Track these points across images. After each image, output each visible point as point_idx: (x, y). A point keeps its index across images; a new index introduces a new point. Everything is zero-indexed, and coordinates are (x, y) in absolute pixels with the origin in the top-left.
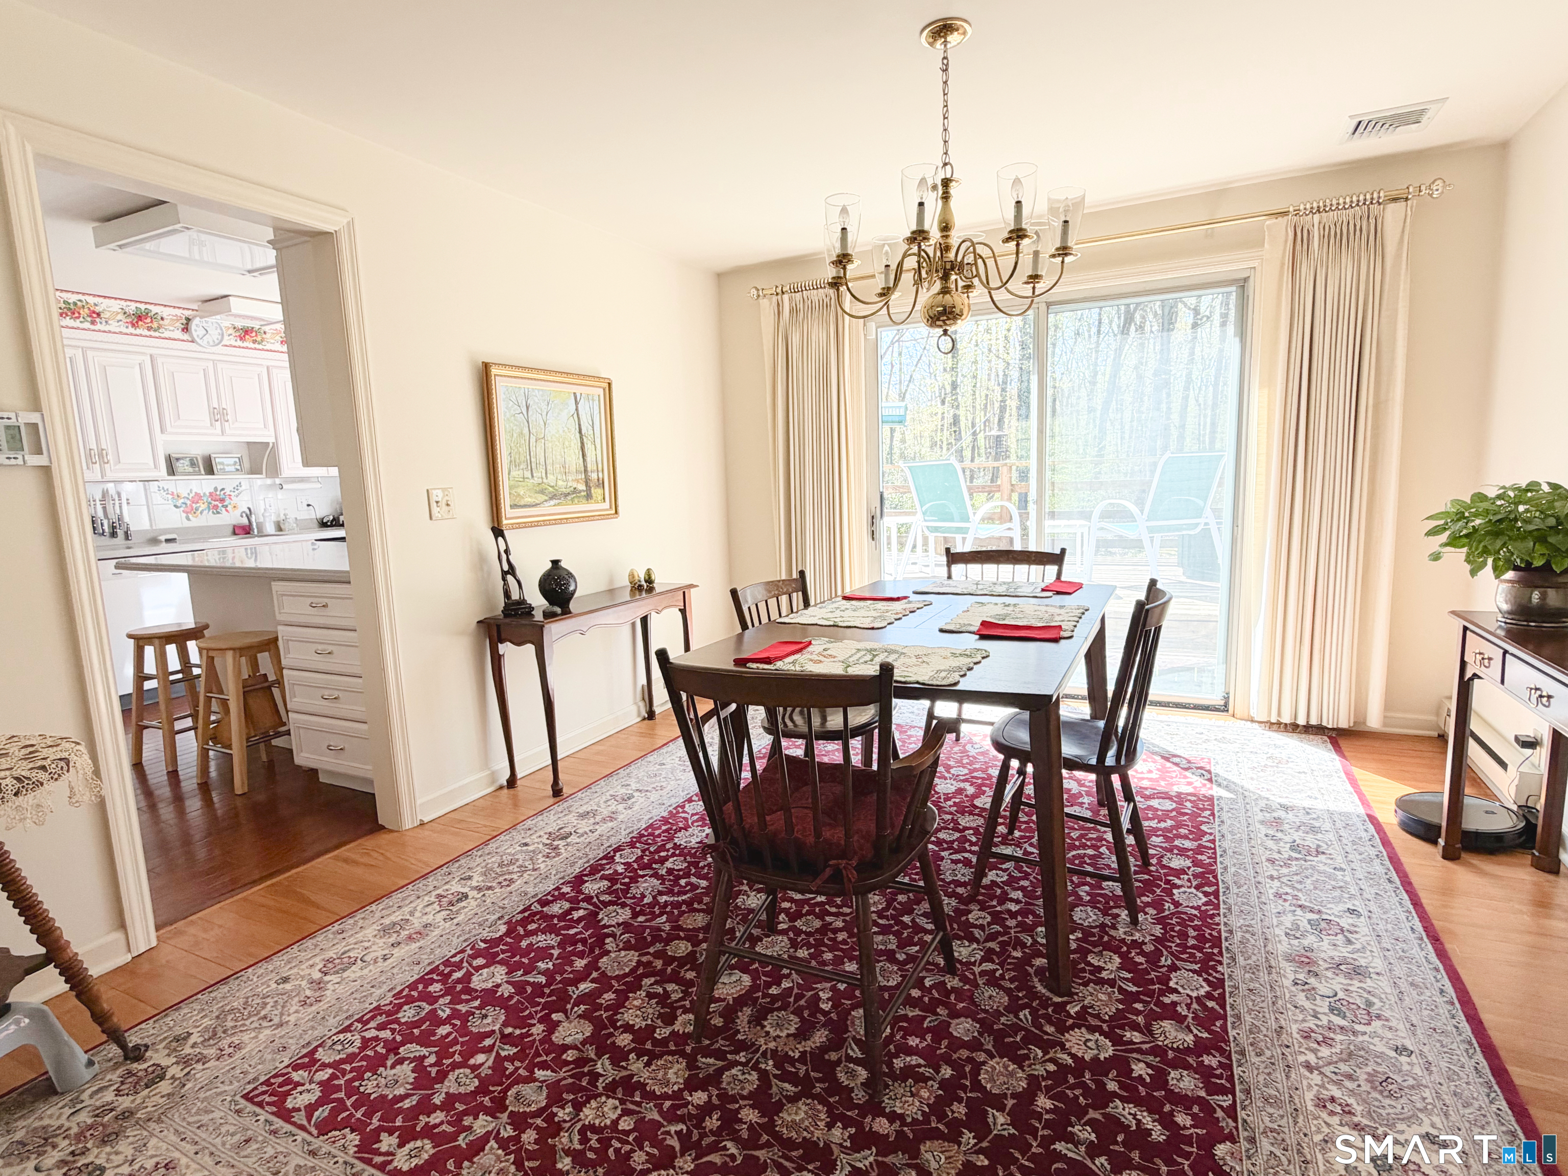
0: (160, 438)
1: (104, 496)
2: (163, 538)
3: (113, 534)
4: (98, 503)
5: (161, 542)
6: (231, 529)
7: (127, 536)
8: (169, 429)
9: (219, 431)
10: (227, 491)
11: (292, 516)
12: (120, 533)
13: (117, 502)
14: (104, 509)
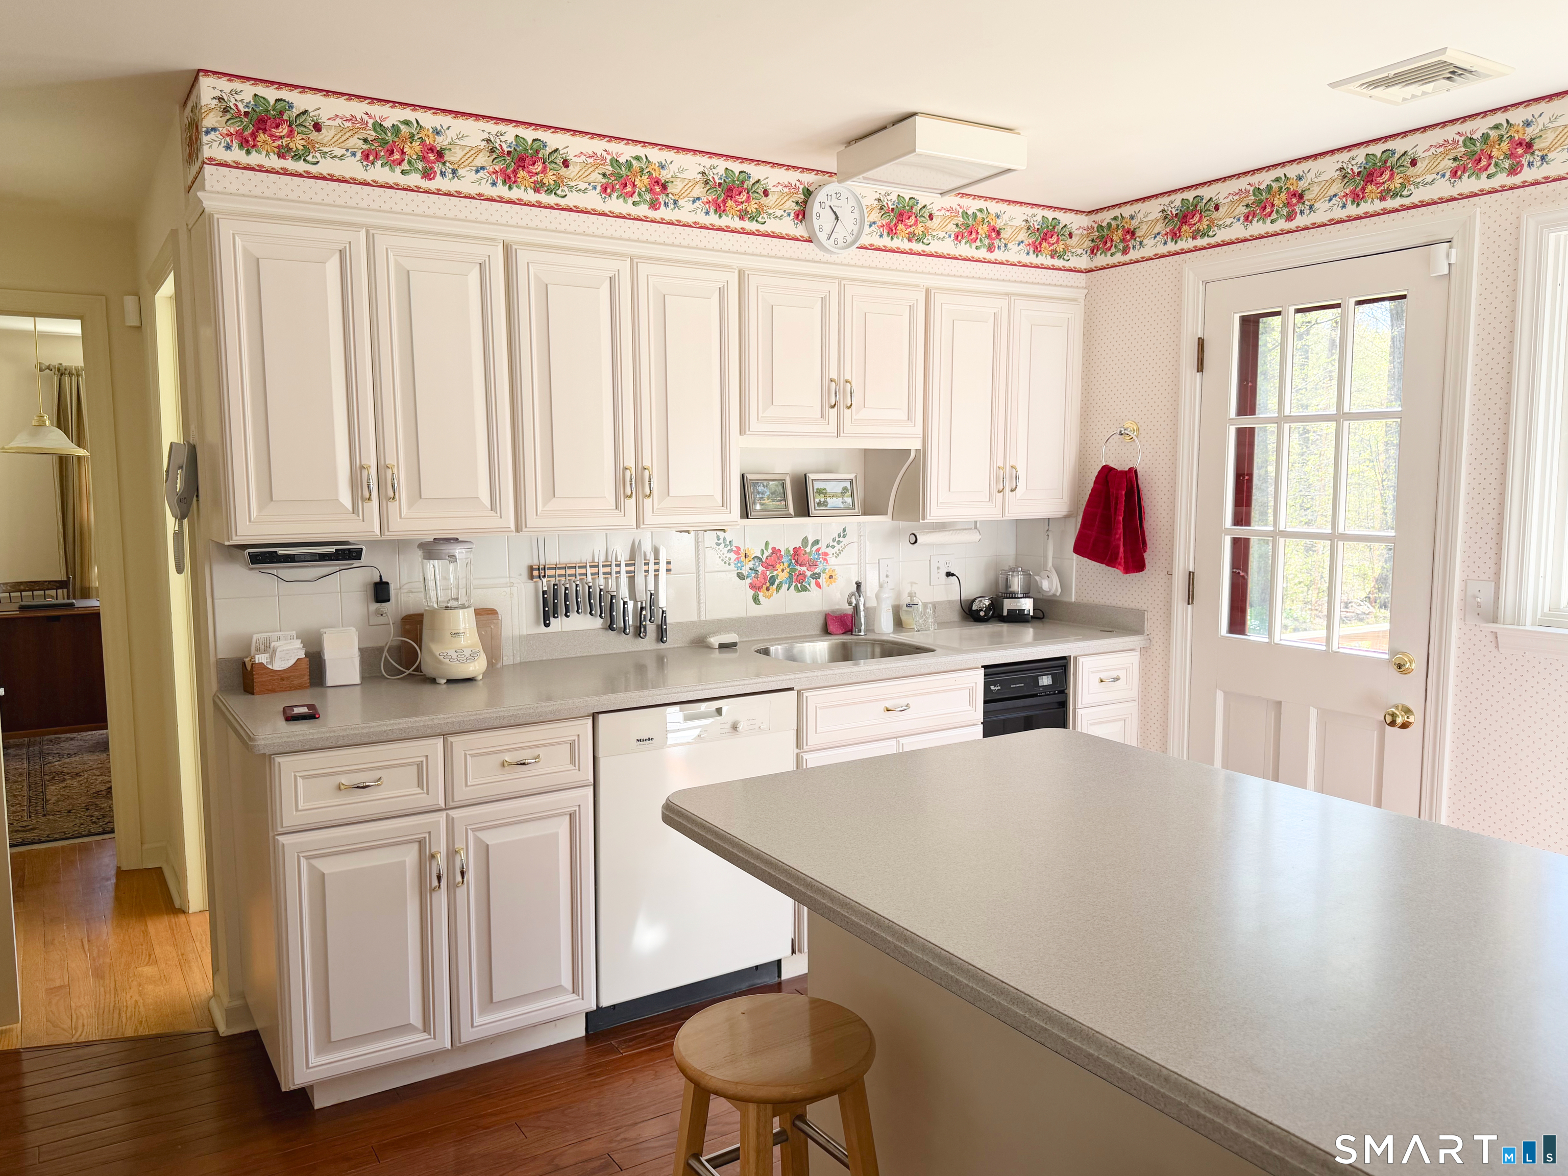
0: (738, 442)
1: (632, 557)
2: (715, 641)
3: (639, 631)
4: (623, 569)
5: (709, 647)
6: (820, 621)
7: (661, 634)
8: (754, 425)
9: (833, 428)
10: (822, 546)
11: (921, 598)
12: (651, 628)
13: (652, 567)
14: (632, 580)
